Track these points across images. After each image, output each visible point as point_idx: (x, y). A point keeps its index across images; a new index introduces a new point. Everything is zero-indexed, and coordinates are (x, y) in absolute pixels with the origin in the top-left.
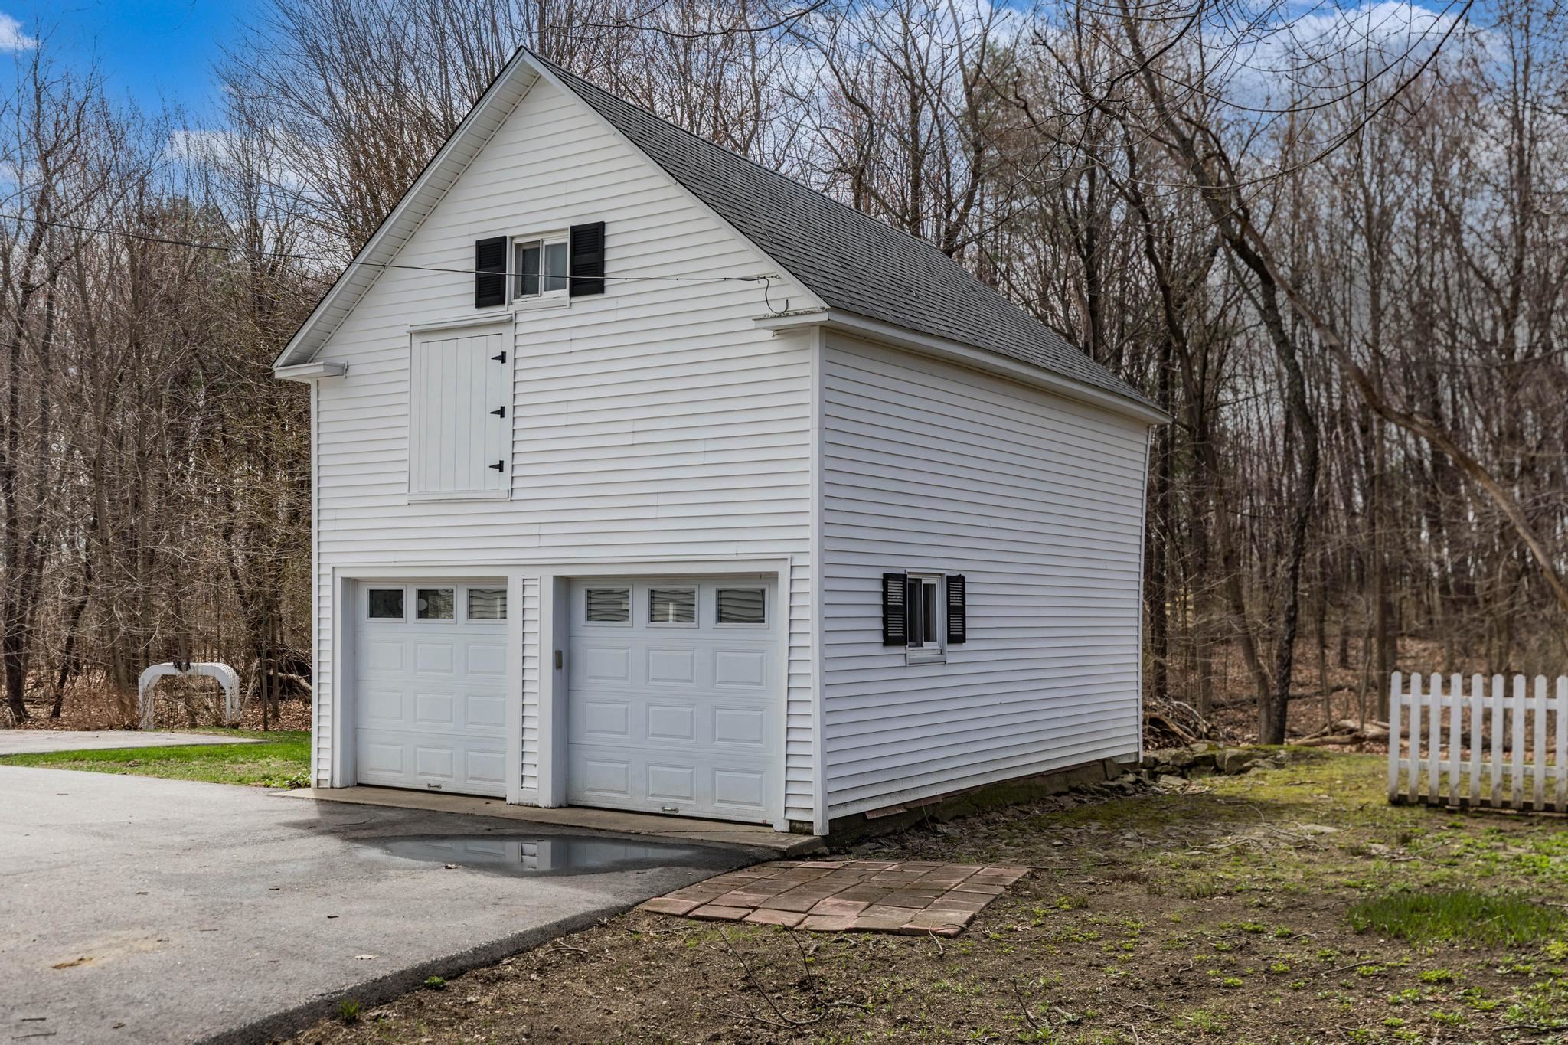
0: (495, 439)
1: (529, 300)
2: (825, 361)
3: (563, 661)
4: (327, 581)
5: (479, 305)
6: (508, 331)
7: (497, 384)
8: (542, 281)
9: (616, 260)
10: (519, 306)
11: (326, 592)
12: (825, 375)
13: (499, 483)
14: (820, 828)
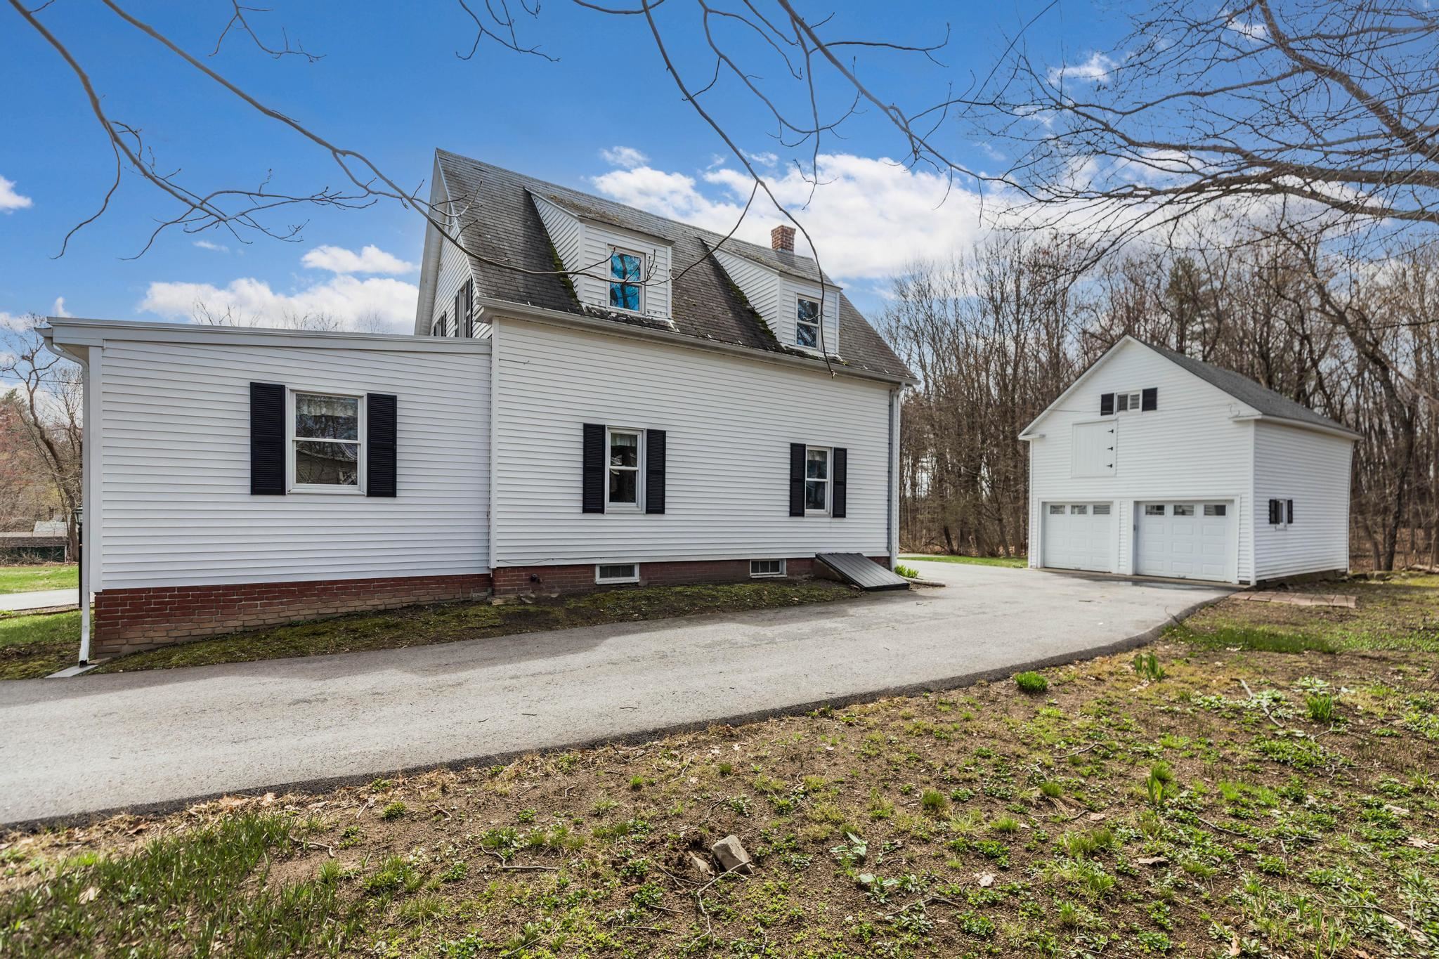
0: (1110, 457)
1: (1122, 413)
2: (1256, 430)
3: (1136, 528)
4: (1035, 503)
5: (1102, 414)
6: (1115, 423)
7: (1111, 440)
8: (1129, 406)
9: (1161, 399)
10: (1118, 415)
11: (1035, 506)
12: (1256, 435)
13: (1112, 471)
14: (1253, 583)
